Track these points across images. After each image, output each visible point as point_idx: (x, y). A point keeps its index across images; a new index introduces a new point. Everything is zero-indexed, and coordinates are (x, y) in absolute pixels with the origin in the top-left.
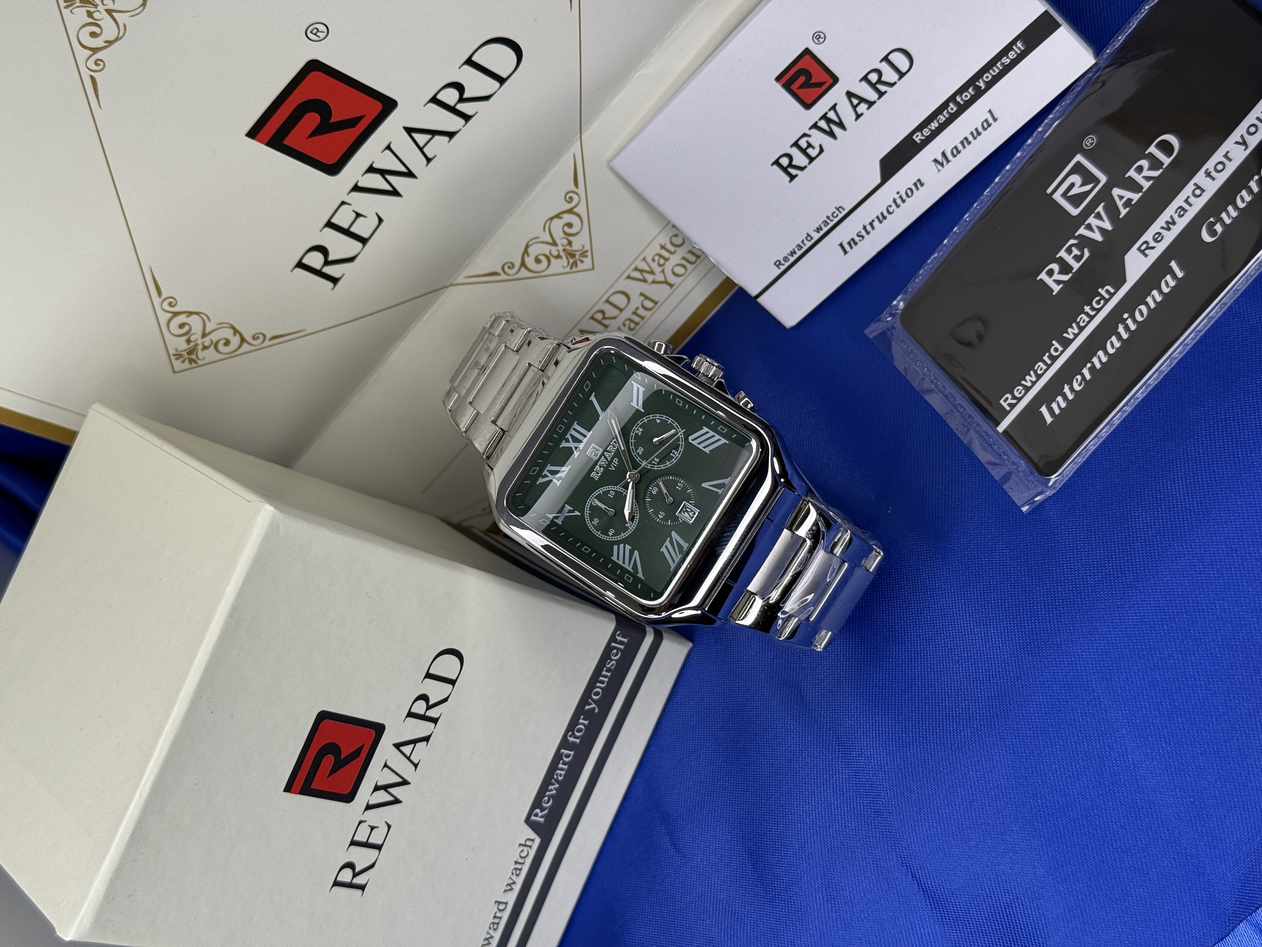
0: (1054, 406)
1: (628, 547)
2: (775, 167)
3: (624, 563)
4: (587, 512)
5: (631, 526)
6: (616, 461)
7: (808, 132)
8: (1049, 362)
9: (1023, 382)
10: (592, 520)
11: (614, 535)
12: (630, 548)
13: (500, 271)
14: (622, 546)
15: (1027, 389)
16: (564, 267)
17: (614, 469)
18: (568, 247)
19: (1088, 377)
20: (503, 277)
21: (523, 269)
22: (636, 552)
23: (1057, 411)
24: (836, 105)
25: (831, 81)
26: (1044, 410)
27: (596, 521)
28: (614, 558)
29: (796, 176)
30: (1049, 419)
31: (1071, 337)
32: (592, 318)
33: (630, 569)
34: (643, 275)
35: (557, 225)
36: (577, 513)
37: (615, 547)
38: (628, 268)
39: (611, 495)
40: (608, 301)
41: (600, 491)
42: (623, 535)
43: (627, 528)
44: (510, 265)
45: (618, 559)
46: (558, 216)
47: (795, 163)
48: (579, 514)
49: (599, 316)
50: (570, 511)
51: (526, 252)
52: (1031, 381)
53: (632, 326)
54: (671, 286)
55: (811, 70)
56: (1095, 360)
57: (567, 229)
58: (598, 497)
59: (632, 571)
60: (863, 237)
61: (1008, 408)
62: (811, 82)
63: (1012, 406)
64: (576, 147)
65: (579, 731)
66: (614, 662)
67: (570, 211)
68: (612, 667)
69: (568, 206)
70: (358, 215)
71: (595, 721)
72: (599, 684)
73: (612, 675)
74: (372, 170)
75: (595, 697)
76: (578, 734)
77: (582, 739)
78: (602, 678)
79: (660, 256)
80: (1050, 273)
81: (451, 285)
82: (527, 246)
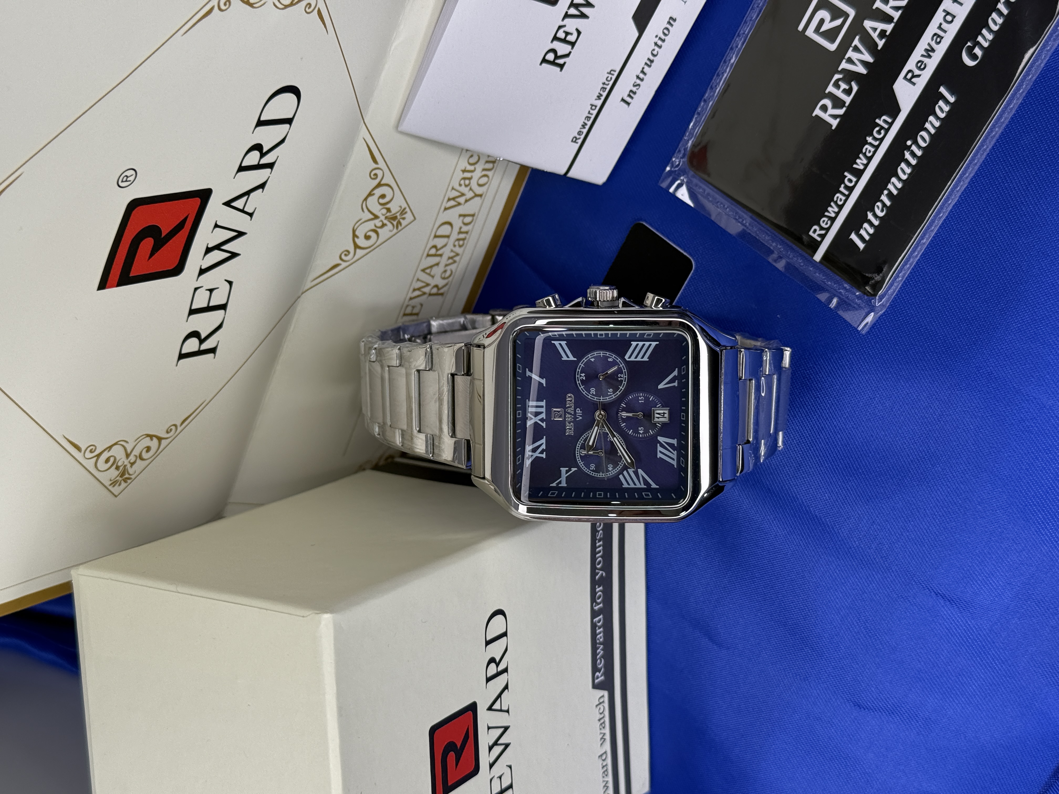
2: (544, 65)
7: (562, 23)
13: (339, 262)
16: (391, 231)
18: (388, 214)
20: (344, 264)
21: (358, 250)
29: (565, 63)
32: (429, 254)
34: (456, 201)
35: (373, 203)
38: (442, 204)
40: (435, 236)
44: (345, 253)
46: (370, 194)
47: (560, 53)
49: (433, 251)
51: (355, 236)
53: (461, 243)
57: (382, 201)
60: (639, 85)
64: (363, 132)
65: (599, 598)
66: (601, 532)
67: (379, 185)
68: (602, 536)
69: (376, 182)
70: (211, 291)
71: (607, 582)
72: (598, 555)
73: (603, 542)
74: (209, 250)
75: (599, 566)
76: (599, 601)
77: (603, 601)
78: (598, 550)
79: (464, 179)
80: (824, 108)
81: (303, 293)
82: (354, 231)
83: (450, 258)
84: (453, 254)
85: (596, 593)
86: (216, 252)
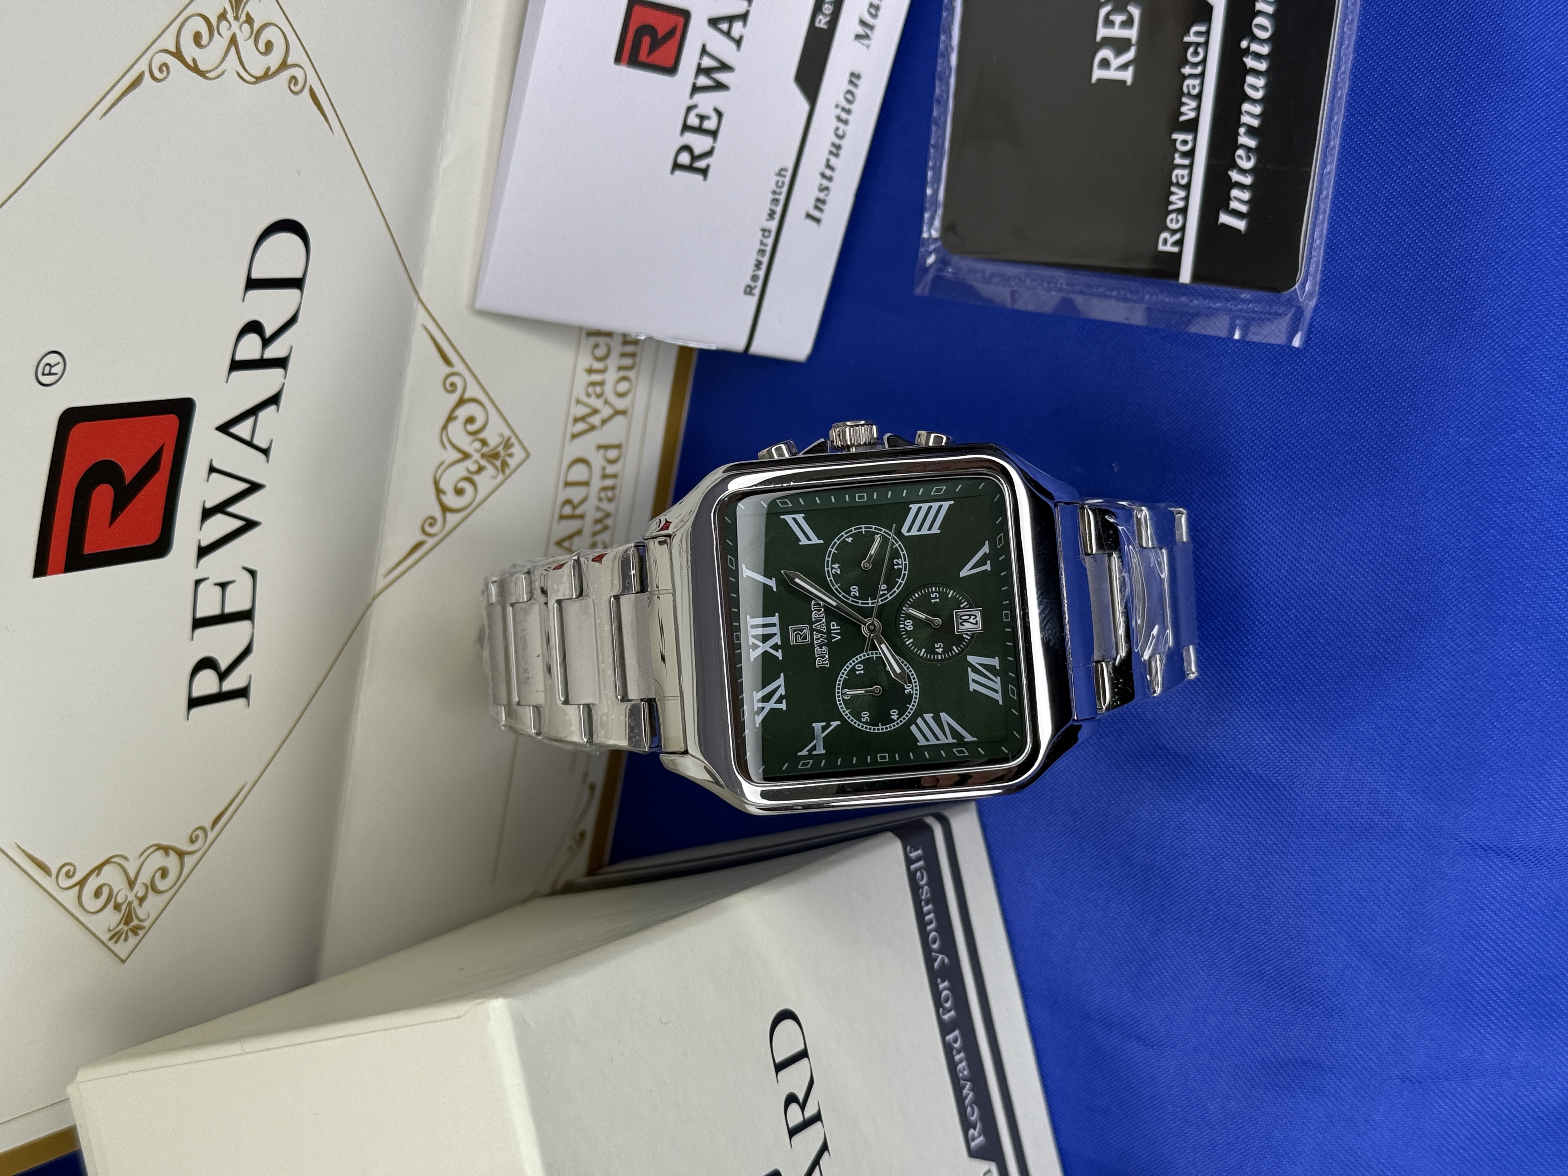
0: (1234, 205)
1: (928, 717)
2: (678, 173)
3: (938, 739)
4: (846, 713)
5: (912, 689)
6: (834, 625)
7: (691, 102)
8: (1186, 162)
9: (1171, 207)
10: (859, 718)
11: (900, 715)
12: (932, 715)
13: (422, 537)
14: (919, 721)
15: (1184, 211)
16: (494, 477)
17: (839, 637)
18: (485, 450)
19: (1252, 143)
20: (431, 542)
21: (449, 516)
22: (943, 715)
23: (1244, 209)
24: (704, 47)
25: (681, 20)
26: (1224, 218)
27: (866, 716)
28: (922, 742)
29: (708, 166)
30: (1241, 225)
31: (1192, 115)
32: (562, 517)
33: (951, 740)
34: (587, 423)
35: (456, 430)
36: (834, 724)
37: (913, 728)
38: (566, 427)
39: (860, 670)
40: (568, 484)
41: (843, 675)
42: (912, 707)
43: (910, 695)
44: (429, 521)
45: (927, 739)
46: (451, 418)
47: (697, 151)
48: (839, 723)
49: (567, 510)
50: (824, 729)
51: (439, 491)
52: (1181, 199)
53: (610, 494)
54: (623, 413)
55: (651, 21)
56: (1245, 119)
57: (471, 428)
58: (847, 685)
59: (955, 741)
60: (827, 189)
61: (1175, 249)
62: (659, 37)
63: (1180, 243)
64: (421, 316)
65: (947, 1001)
66: (926, 888)
67: (461, 402)
68: (928, 895)
69: (455, 397)
70: (223, 586)
71: (953, 973)
72: (929, 928)
73: (934, 906)
74: (207, 514)
75: (935, 946)
76: (948, 1005)
77: (955, 1006)
78: (927, 918)
79: (593, 384)
80: (1105, 64)
81: (374, 598)
82: (436, 483)
83: (597, 521)
84: (599, 515)
85: (940, 993)
86: (219, 517)
